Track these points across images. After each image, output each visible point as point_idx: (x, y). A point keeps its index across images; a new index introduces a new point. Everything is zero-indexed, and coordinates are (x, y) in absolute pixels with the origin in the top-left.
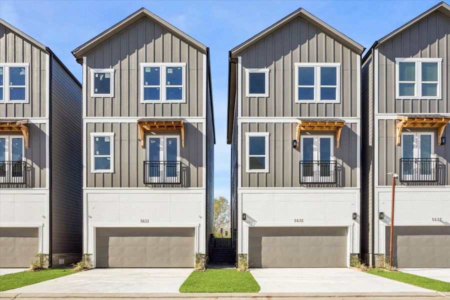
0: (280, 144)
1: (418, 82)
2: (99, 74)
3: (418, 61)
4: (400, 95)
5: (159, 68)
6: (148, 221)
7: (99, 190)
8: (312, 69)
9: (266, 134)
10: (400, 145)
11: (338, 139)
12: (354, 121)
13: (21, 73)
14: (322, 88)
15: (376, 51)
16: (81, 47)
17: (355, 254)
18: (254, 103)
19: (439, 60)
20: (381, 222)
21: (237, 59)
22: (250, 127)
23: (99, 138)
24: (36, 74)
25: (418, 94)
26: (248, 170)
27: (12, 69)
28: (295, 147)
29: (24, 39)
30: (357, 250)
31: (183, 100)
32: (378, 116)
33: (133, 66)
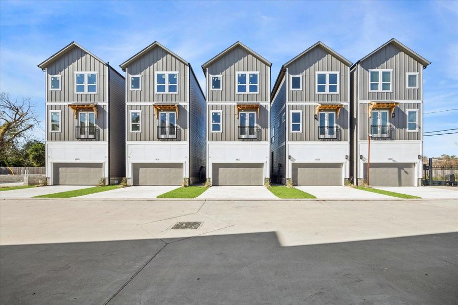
0: (308, 117)
1: (380, 83)
2: (215, 78)
3: (380, 71)
4: (371, 89)
5: (245, 74)
6: (240, 160)
7: (215, 142)
8: (324, 75)
9: (300, 111)
10: (371, 118)
11: (338, 114)
12: (346, 104)
13: (175, 77)
14: (330, 86)
15: (359, 65)
16: (206, 63)
17: (347, 178)
18: (295, 94)
19: (391, 70)
20: (361, 160)
21: (286, 69)
22: (293, 107)
23: (215, 113)
24: (182, 77)
25: (380, 89)
26: (291, 131)
27: (170, 75)
28: (316, 118)
29: (176, 58)
30: (348, 176)
31: (258, 92)
32: (360, 101)
33: (232, 73)
